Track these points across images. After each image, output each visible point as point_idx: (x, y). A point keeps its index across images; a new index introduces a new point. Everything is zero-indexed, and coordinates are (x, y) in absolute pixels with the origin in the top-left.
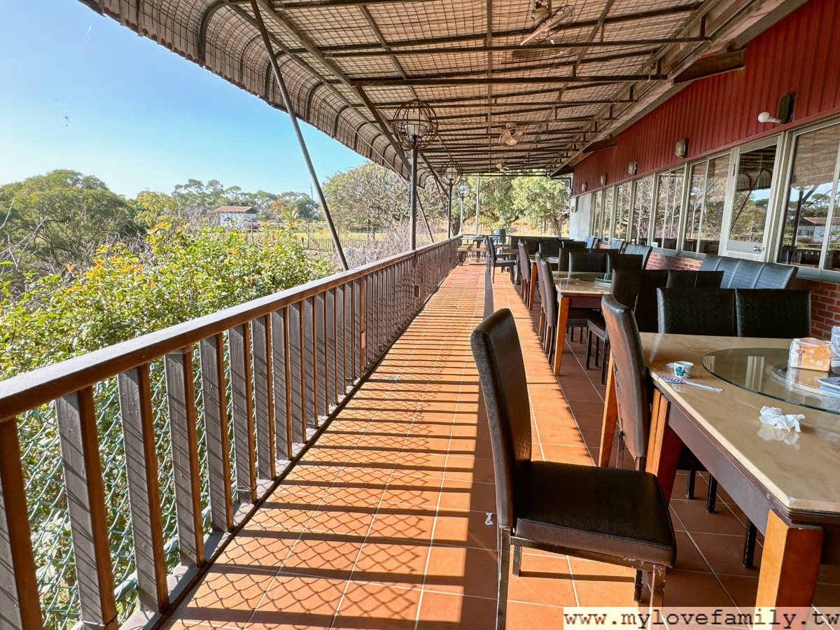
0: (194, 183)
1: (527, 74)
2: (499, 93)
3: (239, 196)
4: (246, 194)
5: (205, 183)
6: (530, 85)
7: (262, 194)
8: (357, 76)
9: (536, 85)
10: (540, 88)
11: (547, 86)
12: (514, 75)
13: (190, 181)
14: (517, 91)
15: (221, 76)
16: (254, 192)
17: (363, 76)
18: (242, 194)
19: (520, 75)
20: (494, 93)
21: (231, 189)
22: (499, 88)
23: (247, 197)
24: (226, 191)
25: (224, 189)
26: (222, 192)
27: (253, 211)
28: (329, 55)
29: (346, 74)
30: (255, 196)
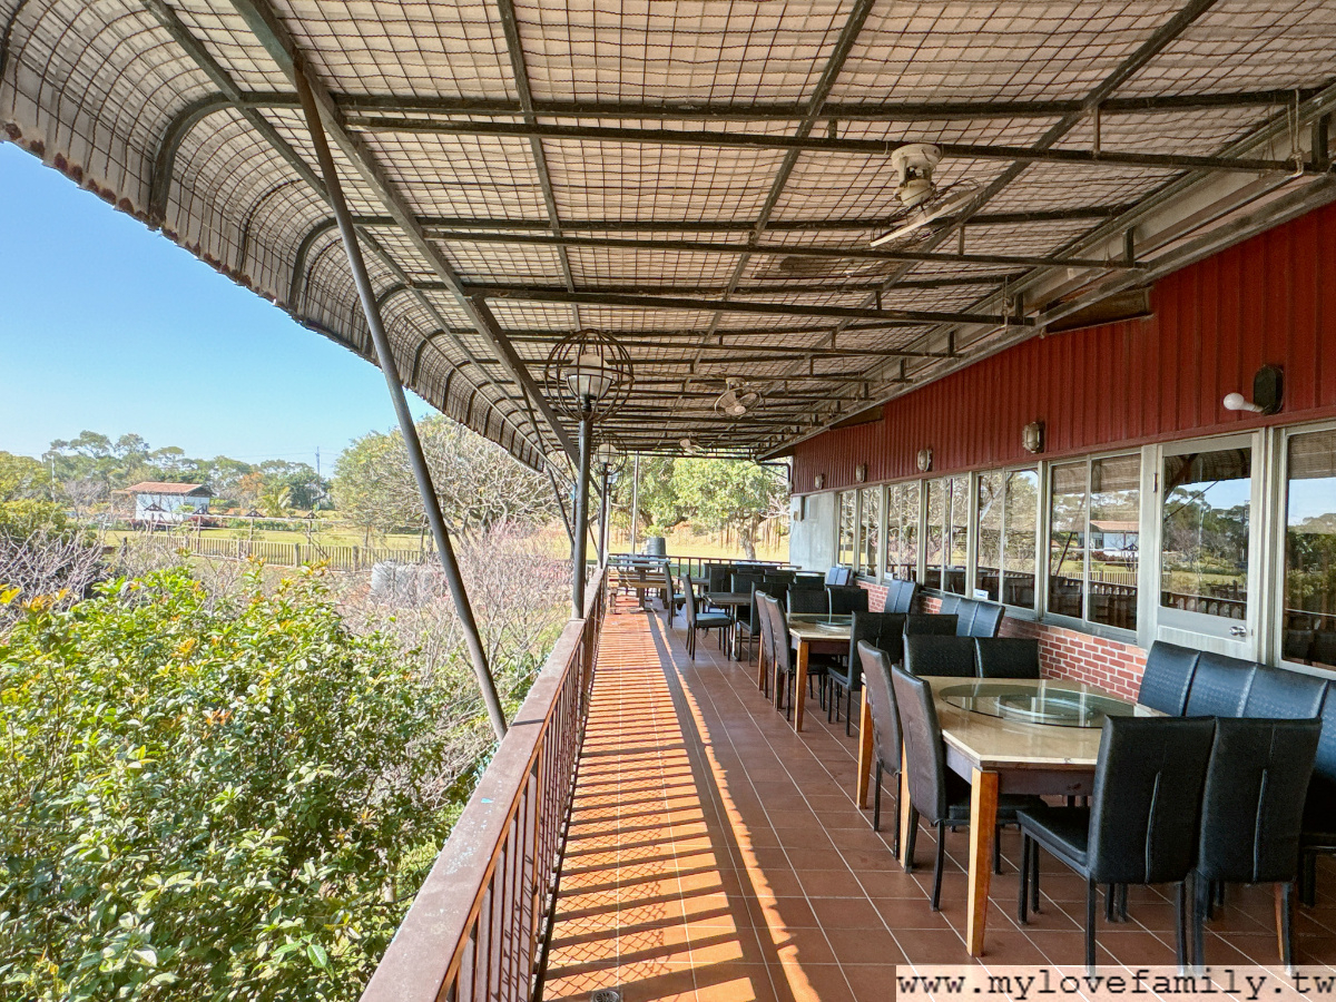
0: (91, 438)
1: (790, 300)
2: (729, 327)
3: (180, 464)
4: (192, 462)
5: (114, 441)
6: (787, 317)
7: (224, 462)
8: (477, 280)
9: (797, 318)
10: (801, 324)
11: (814, 320)
12: (768, 299)
13: (84, 434)
14: (761, 325)
15: (198, 255)
16: (208, 458)
17: (490, 280)
18: (186, 461)
19: (778, 299)
20: (721, 326)
21: (163, 451)
22: (734, 319)
23: (195, 466)
24: (155, 455)
25: (150, 451)
26: (146, 456)
27: (203, 492)
28: (437, 235)
29: (457, 274)
30: (211, 465)
